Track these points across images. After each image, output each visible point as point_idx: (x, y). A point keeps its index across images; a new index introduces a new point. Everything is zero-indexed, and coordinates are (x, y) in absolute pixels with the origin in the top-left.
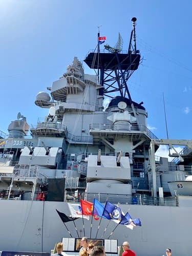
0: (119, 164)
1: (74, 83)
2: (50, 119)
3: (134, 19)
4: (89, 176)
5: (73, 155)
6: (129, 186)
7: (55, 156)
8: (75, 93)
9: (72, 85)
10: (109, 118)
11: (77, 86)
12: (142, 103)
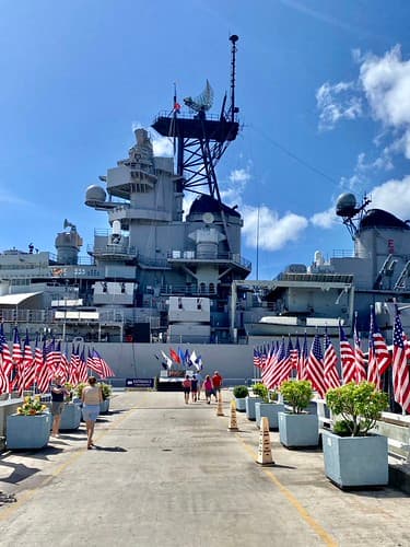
0: (199, 307)
1: (142, 178)
2: (116, 240)
3: (234, 39)
4: (171, 317)
5: (150, 288)
6: (208, 328)
7: (132, 293)
8: (143, 191)
9: (138, 180)
10: (191, 236)
11: (145, 182)
12: (236, 207)
